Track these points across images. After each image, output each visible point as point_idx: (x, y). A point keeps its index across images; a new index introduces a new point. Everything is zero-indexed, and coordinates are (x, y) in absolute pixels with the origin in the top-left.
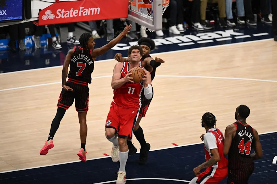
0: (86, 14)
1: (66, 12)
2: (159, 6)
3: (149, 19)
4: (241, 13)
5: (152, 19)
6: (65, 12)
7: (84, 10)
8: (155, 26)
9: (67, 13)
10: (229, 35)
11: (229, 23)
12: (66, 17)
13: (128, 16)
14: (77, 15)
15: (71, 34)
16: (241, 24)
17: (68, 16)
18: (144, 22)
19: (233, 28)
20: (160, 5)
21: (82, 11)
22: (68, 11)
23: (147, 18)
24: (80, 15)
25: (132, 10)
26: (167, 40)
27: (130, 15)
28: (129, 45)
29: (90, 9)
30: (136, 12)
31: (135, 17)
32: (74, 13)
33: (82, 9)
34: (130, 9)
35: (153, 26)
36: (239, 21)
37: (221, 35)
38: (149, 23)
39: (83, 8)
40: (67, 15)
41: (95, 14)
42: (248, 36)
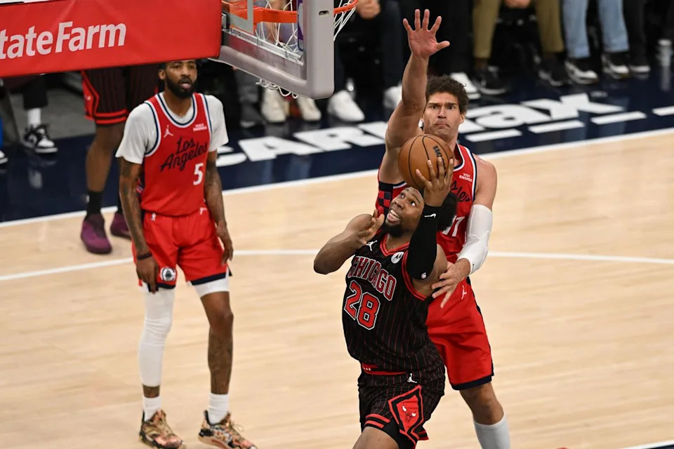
0: (81, 47)
1: (13, 38)
2: (323, 16)
3: (290, 59)
4: (614, 41)
5: (300, 59)
7: (74, 31)
8: (311, 84)
9: (16, 41)
10: (575, 114)
11: (573, 72)
12: (11, 55)
13: (219, 50)
14: (49, 51)
15: (35, 117)
16: (615, 77)
17: (20, 54)
18: (275, 70)
19: (587, 88)
20: (325, 12)
21: (67, 37)
22: (20, 37)
23: (284, 56)
24: (59, 49)
25: (234, 32)
26: (366, 133)
27: (225, 48)
28: (238, 150)
29: (92, 30)
30: (246, 37)
31: (244, 52)
32: (40, 43)
33: (67, 30)
34: (228, 27)
35: (302, 82)
36: (608, 66)
37: (547, 112)
38: (289, 73)
39: (70, 24)
40: (15, 50)
41: (111, 44)
42: (638, 115)
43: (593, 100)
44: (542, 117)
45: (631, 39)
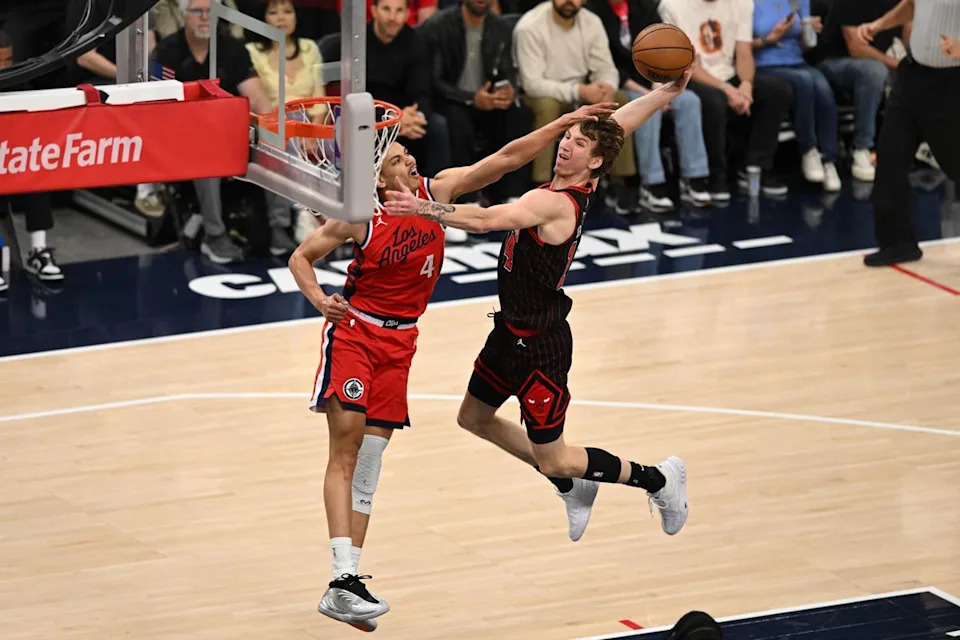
0: (91, 161)
1: (15, 150)
2: (363, 131)
3: (325, 179)
4: (692, 165)
5: (336, 180)
6: (11, 151)
7: (84, 144)
8: (348, 207)
9: (19, 154)
10: (646, 246)
11: (646, 199)
12: (13, 170)
13: (246, 167)
14: (55, 165)
15: (39, 240)
16: (696, 204)
17: (22, 168)
18: (309, 192)
19: (660, 217)
20: (365, 127)
21: (76, 150)
22: (22, 150)
23: (319, 176)
24: (66, 164)
25: (264, 147)
27: (253, 166)
28: (267, 280)
29: (104, 143)
30: (274, 152)
31: (275, 171)
32: (45, 156)
33: (76, 143)
34: (256, 142)
35: (339, 205)
38: (324, 194)
39: (79, 136)
40: (18, 164)
41: (125, 159)
42: (716, 248)
43: (664, 229)
44: (609, 249)
45: (712, 163)
